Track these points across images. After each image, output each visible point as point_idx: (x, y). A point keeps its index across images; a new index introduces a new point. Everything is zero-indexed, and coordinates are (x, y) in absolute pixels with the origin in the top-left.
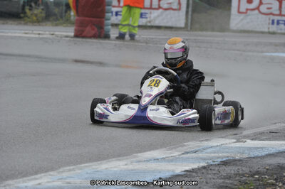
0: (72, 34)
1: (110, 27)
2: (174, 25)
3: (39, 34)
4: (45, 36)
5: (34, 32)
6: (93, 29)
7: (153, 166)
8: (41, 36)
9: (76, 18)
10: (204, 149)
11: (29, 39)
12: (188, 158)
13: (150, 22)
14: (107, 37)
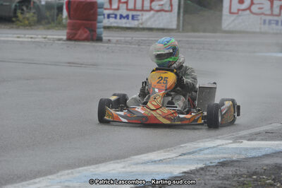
0: (65, 37)
1: (102, 30)
2: (166, 27)
3: (31, 38)
4: (37, 40)
5: (27, 36)
6: (86, 32)
7: (151, 168)
8: (33, 40)
9: (69, 21)
10: (201, 150)
11: (22, 43)
12: (186, 160)
13: (142, 24)
14: (99, 39)
